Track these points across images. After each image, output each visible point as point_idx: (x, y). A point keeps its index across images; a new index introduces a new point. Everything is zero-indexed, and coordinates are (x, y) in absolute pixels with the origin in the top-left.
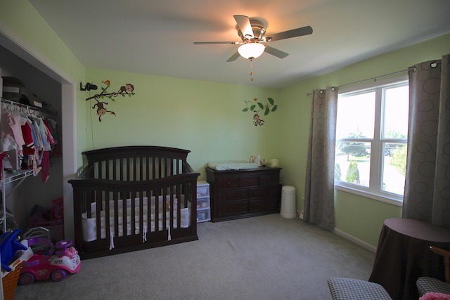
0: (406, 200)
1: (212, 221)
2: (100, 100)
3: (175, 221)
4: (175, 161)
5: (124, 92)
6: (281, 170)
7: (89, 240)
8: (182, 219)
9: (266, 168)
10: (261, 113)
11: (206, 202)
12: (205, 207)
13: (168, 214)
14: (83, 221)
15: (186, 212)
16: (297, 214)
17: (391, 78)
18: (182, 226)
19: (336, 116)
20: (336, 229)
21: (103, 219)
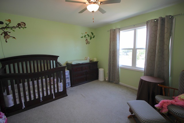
0: (145, 70)
1: (71, 86)
2: (6, 30)
3: (56, 89)
4: (51, 61)
5: (20, 26)
6: (98, 62)
7: (10, 106)
8: (59, 88)
9: (92, 62)
10: (89, 39)
11: (68, 79)
12: (68, 81)
13: (52, 87)
14: (4, 97)
15: (61, 85)
16: (105, 79)
17: (140, 25)
18: (59, 91)
19: (119, 40)
20: (120, 83)
21: (17, 94)
